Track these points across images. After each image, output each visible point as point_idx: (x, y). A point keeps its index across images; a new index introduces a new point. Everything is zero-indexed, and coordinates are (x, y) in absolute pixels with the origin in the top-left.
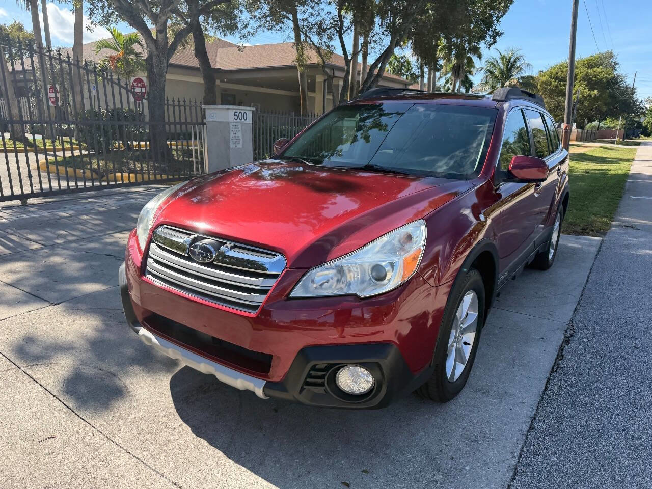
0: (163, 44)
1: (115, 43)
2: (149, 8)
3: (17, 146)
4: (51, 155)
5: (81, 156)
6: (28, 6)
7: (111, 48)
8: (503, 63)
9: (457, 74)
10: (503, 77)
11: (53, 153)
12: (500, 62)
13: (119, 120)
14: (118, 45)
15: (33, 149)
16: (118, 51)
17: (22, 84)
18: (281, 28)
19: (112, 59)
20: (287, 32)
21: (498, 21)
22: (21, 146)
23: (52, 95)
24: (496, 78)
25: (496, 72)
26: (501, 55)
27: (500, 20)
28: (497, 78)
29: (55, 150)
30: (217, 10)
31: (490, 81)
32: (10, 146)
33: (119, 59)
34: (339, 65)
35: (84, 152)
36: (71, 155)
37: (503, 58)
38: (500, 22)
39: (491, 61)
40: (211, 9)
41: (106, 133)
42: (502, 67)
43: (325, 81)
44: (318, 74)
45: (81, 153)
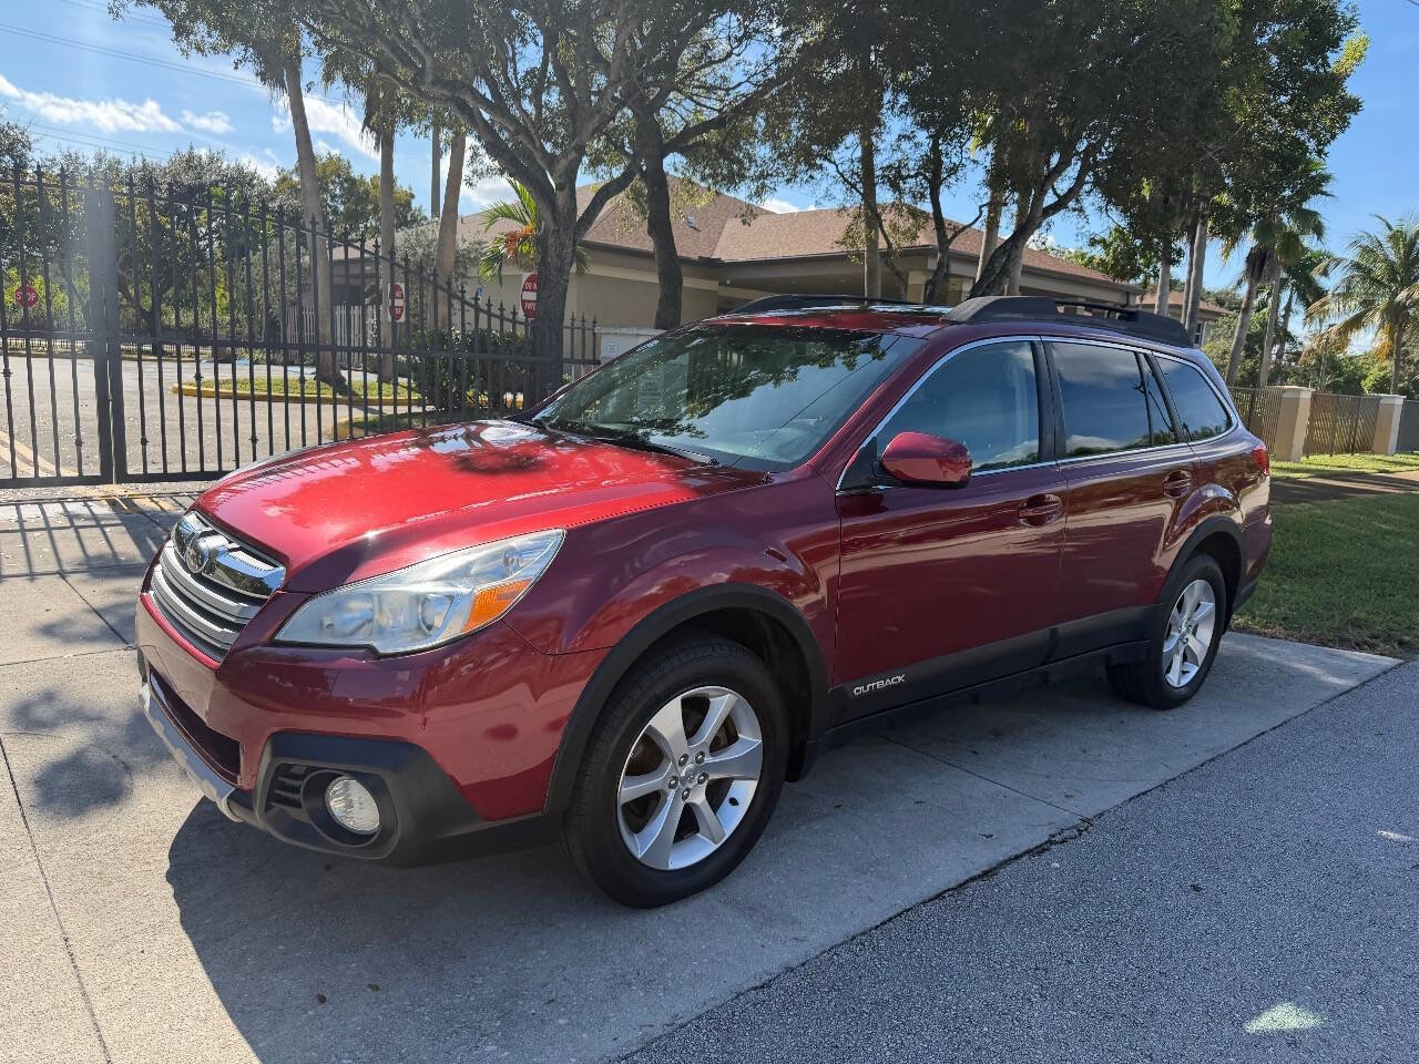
0: (566, 210)
1: (522, 208)
2: (537, 145)
3: (322, 391)
4: (373, 412)
5: (410, 415)
6: (377, 144)
7: (515, 218)
8: (1396, 245)
9: (1256, 270)
10: (1394, 280)
11: (377, 408)
12: (1387, 245)
13: (484, 351)
14: (526, 212)
15: (347, 398)
16: (526, 223)
17: (357, 282)
18: (811, 177)
19: (512, 239)
20: (824, 184)
21: (1320, 153)
22: (327, 393)
23: (399, 303)
24: (1375, 281)
25: (1379, 270)
26: (1390, 228)
27: (1326, 149)
28: (1379, 282)
29: (381, 403)
30: (704, 143)
31: (1358, 289)
32: (311, 392)
33: (525, 238)
34: (963, 250)
35: (415, 409)
36: (392, 413)
37: (1396, 237)
38: (1326, 155)
39: (1365, 243)
40: (691, 143)
41: (457, 374)
42: (1392, 257)
43: (927, 283)
44: (912, 270)
45: (410, 409)
